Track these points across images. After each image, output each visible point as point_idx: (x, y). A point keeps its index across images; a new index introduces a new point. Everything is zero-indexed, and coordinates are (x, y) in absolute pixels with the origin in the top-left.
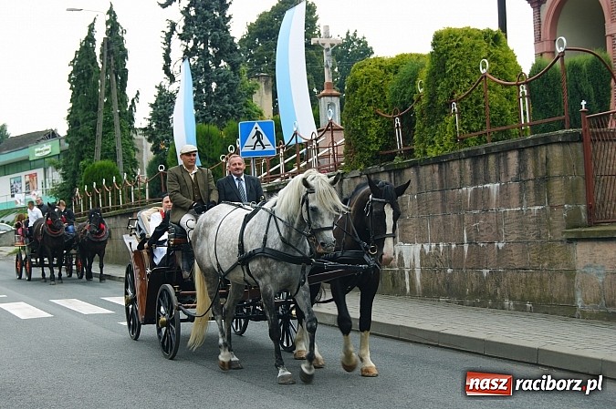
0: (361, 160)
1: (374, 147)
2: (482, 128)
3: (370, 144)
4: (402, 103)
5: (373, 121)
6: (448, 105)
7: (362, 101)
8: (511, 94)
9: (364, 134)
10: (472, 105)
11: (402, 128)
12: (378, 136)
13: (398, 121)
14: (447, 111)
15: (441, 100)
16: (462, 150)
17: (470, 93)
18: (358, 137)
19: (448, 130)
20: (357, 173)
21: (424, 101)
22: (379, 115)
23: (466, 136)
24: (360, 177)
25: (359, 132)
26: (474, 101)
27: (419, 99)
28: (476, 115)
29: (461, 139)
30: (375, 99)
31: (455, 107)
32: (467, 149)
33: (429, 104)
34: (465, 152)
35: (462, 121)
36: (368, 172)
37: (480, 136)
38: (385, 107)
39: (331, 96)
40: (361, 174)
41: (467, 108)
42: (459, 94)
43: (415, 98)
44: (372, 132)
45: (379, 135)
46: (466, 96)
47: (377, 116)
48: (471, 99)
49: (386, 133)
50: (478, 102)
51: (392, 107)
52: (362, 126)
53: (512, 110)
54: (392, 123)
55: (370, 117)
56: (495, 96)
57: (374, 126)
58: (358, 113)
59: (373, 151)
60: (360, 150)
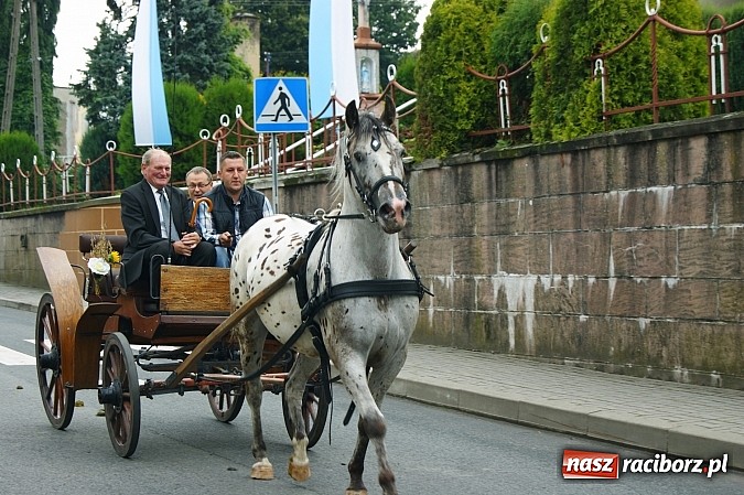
0: (441, 144)
1: (464, 125)
2: (641, 101)
3: (457, 119)
4: (512, 58)
5: (463, 84)
6: (590, 63)
7: (448, 53)
8: (685, 50)
9: (449, 104)
10: (627, 65)
11: (509, 95)
12: (470, 108)
13: (504, 86)
14: (588, 71)
15: (579, 55)
16: (612, 133)
17: (626, 45)
18: (439, 108)
19: (588, 101)
20: (435, 163)
21: (551, 56)
22: (473, 75)
23: (616, 111)
24: (439, 169)
25: (441, 101)
26: (630, 58)
27: (541, 53)
28: (633, 79)
29: (609, 117)
30: (468, 51)
31: (600, 66)
32: (621, 132)
33: (558, 60)
34: (617, 136)
35: (612, 88)
36: (453, 162)
37: (638, 114)
38: (483, 62)
39: (367, 47)
40: (442, 165)
41: (619, 69)
42: (609, 46)
43: (535, 49)
44: (462, 101)
45: (472, 106)
46: (619, 50)
47: (470, 76)
48: (626, 55)
49: (483, 103)
50: (636, 60)
51: (495, 63)
52: (445, 91)
53: (685, 75)
54: (492, 88)
55: (459, 78)
56: (661, 51)
57: (464, 91)
58: (440, 70)
59: (462, 130)
60: (441, 128)
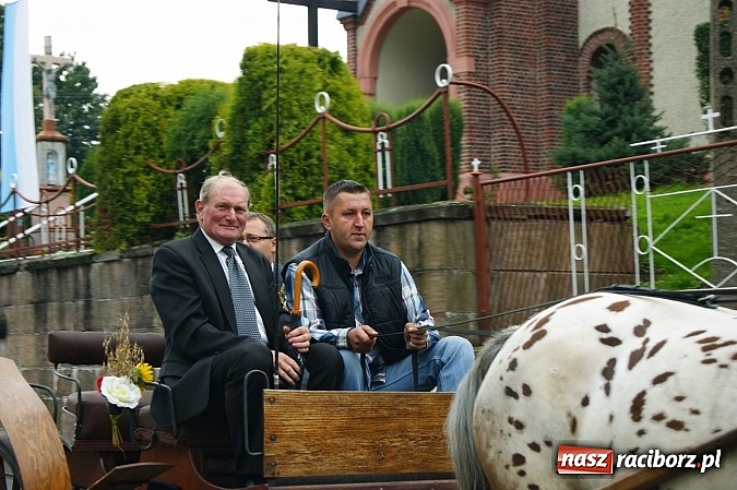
0: (121, 236)
1: (143, 217)
2: (313, 195)
3: (136, 212)
4: (190, 152)
5: (142, 178)
6: (264, 158)
7: (127, 146)
8: (355, 146)
9: (128, 196)
10: (299, 160)
11: (187, 189)
12: (149, 201)
13: (181, 180)
14: (262, 166)
15: (253, 150)
16: (285, 226)
17: (297, 141)
18: (118, 201)
19: (263, 195)
20: (115, 255)
21: (227, 151)
22: (152, 169)
23: (290, 204)
24: (118, 261)
25: (120, 193)
26: (303, 154)
27: (217, 148)
28: (305, 174)
29: (283, 210)
30: (146, 145)
31: (273, 160)
32: (294, 224)
33: (233, 155)
34: (291, 229)
35: (285, 182)
36: (133, 255)
37: (310, 207)
38: (162, 157)
39: (53, 140)
40: (122, 257)
41: (292, 164)
42: (284, 142)
43: (211, 144)
44: (141, 195)
45: (151, 199)
46: (291, 146)
47: (148, 170)
48: (298, 151)
49: (161, 196)
50: (308, 156)
51: (173, 157)
52: (125, 184)
53: (355, 170)
54: (171, 181)
55: (138, 171)
56: (332, 147)
57: (144, 185)
58: (120, 164)
59: (142, 223)
60: (121, 220)
